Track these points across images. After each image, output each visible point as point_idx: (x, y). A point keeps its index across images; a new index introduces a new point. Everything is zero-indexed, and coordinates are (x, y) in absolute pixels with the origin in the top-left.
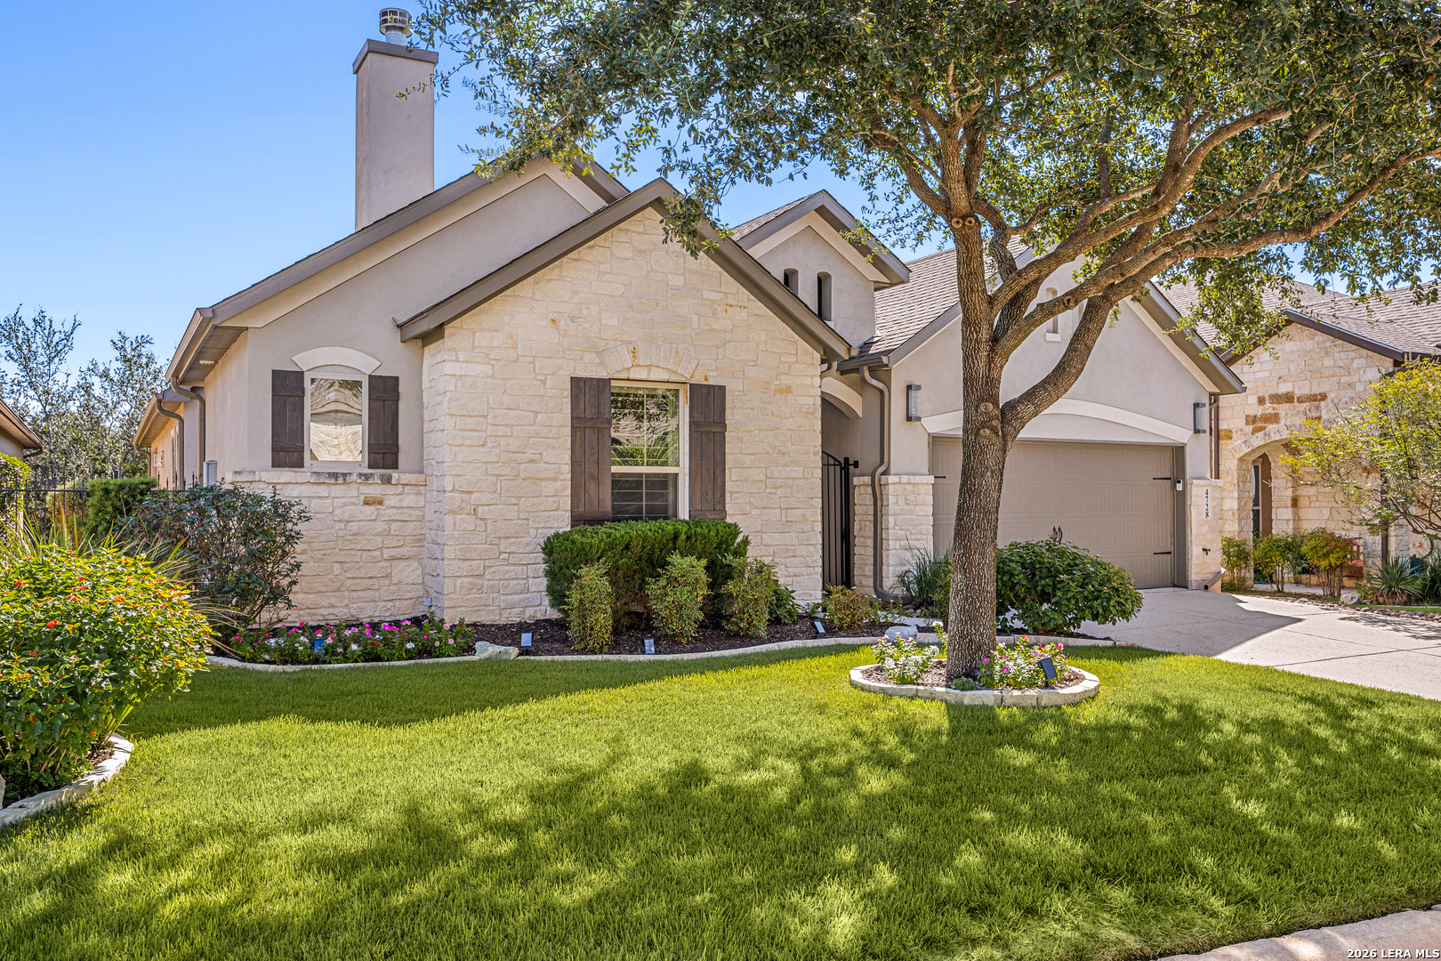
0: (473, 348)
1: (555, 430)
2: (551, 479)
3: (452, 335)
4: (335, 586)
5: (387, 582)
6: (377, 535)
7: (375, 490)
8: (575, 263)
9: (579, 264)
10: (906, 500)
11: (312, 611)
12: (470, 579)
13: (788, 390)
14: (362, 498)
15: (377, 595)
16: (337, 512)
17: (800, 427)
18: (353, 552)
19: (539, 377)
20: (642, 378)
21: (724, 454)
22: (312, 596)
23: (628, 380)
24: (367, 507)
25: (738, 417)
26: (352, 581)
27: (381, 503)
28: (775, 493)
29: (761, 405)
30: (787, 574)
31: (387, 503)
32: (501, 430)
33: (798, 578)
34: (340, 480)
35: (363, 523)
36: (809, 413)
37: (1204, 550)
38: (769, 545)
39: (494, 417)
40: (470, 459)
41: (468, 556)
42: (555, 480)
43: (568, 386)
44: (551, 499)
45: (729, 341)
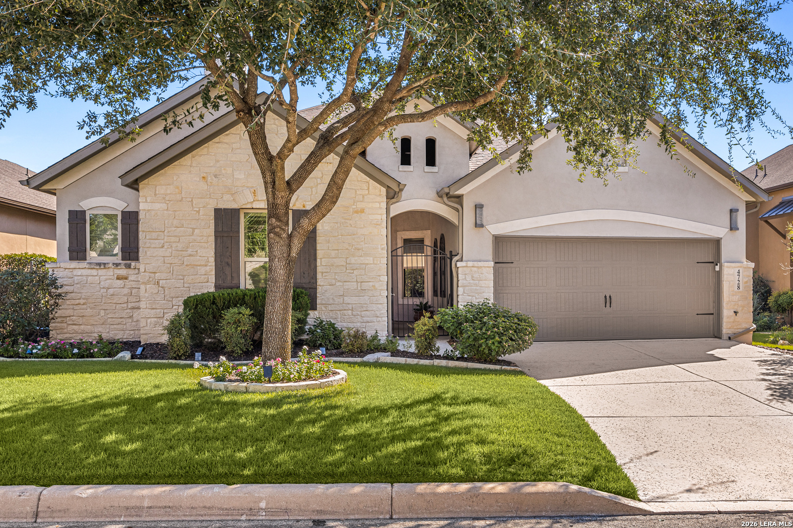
0: (155, 195)
1: (205, 238)
2: (203, 265)
3: (143, 188)
4: (101, 322)
5: (130, 320)
6: (124, 295)
7: (123, 272)
8: (217, 145)
9: (219, 145)
10: (472, 277)
11: (89, 334)
12: (155, 319)
13: (362, 211)
14: (116, 276)
15: (125, 327)
16: (102, 283)
17: (371, 233)
18: (110, 304)
19: (195, 209)
20: (261, 207)
21: (316, 250)
22: (89, 327)
23: (253, 208)
24: (118, 281)
25: (326, 228)
26: (110, 320)
27: (126, 278)
28: (353, 273)
29: (343, 221)
30: (361, 321)
31: (130, 278)
32: (173, 239)
33: (370, 324)
34: (102, 267)
35: (115, 289)
36: (377, 225)
37: (735, 312)
38: (348, 304)
39: (169, 232)
40: (154, 255)
41: (154, 307)
42: (206, 266)
43: (213, 213)
44: (203, 276)
45: (320, 184)
